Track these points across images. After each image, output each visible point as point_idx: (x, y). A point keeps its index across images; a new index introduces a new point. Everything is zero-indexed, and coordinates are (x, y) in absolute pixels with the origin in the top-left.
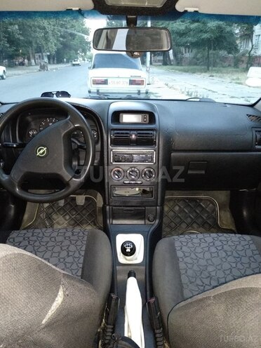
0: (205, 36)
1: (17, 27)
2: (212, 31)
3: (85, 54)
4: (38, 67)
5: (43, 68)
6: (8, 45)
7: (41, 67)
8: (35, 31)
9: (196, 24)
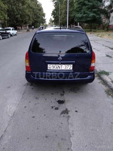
0: (88, 19)
1: (19, 16)
2: (91, 17)
3: (43, 24)
4: (26, 30)
5: (28, 31)
6: (16, 22)
7: (27, 30)
8: (25, 17)
9: (85, 15)
